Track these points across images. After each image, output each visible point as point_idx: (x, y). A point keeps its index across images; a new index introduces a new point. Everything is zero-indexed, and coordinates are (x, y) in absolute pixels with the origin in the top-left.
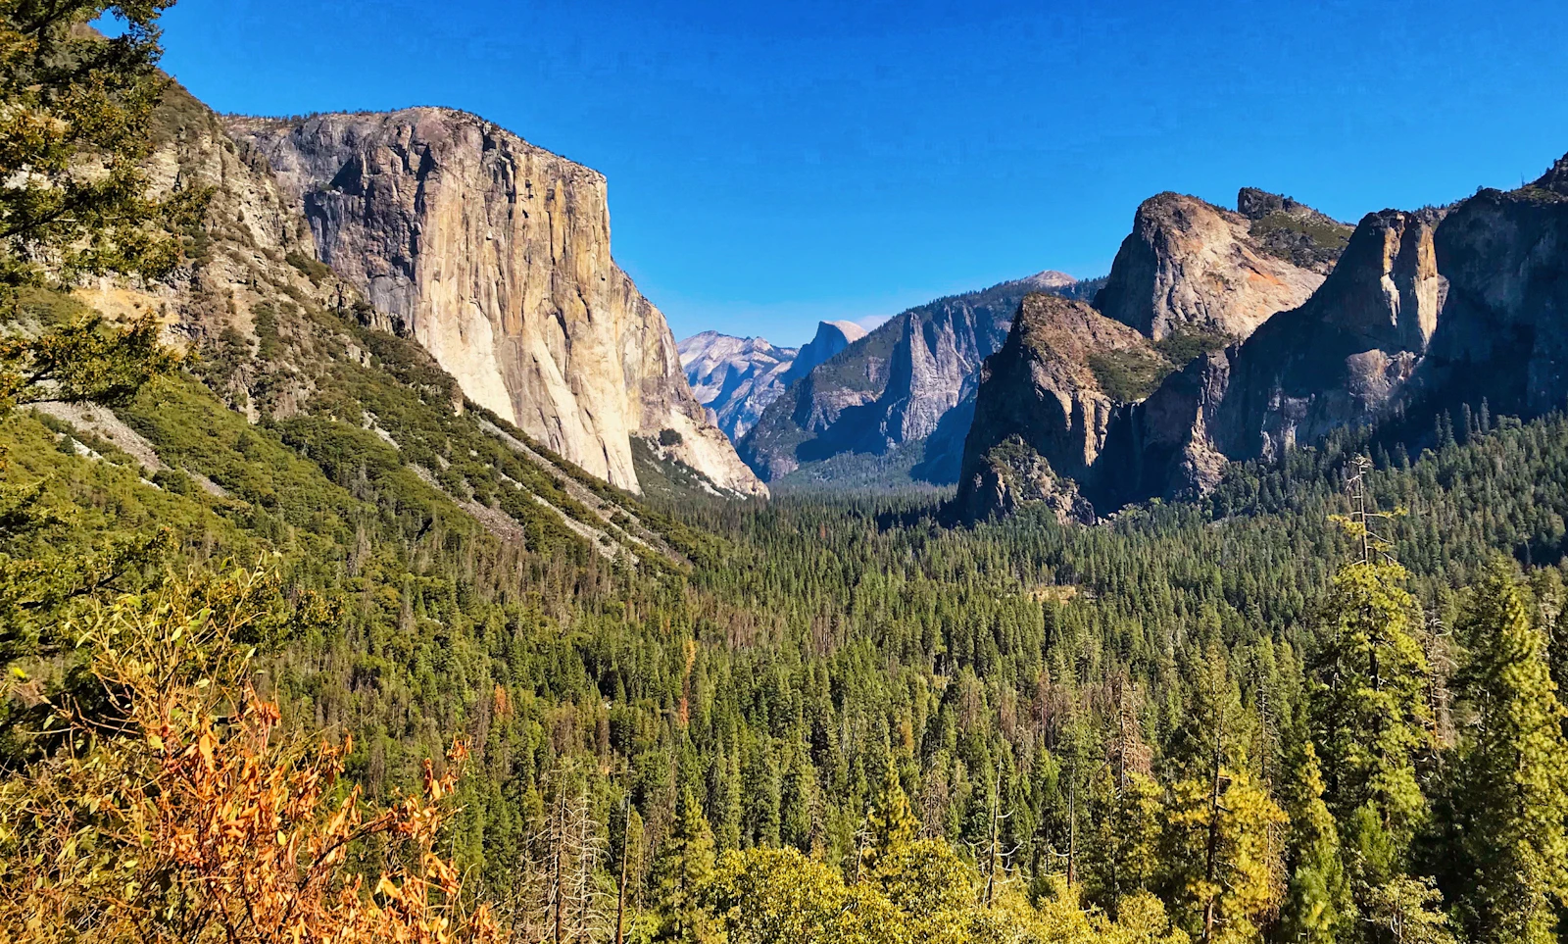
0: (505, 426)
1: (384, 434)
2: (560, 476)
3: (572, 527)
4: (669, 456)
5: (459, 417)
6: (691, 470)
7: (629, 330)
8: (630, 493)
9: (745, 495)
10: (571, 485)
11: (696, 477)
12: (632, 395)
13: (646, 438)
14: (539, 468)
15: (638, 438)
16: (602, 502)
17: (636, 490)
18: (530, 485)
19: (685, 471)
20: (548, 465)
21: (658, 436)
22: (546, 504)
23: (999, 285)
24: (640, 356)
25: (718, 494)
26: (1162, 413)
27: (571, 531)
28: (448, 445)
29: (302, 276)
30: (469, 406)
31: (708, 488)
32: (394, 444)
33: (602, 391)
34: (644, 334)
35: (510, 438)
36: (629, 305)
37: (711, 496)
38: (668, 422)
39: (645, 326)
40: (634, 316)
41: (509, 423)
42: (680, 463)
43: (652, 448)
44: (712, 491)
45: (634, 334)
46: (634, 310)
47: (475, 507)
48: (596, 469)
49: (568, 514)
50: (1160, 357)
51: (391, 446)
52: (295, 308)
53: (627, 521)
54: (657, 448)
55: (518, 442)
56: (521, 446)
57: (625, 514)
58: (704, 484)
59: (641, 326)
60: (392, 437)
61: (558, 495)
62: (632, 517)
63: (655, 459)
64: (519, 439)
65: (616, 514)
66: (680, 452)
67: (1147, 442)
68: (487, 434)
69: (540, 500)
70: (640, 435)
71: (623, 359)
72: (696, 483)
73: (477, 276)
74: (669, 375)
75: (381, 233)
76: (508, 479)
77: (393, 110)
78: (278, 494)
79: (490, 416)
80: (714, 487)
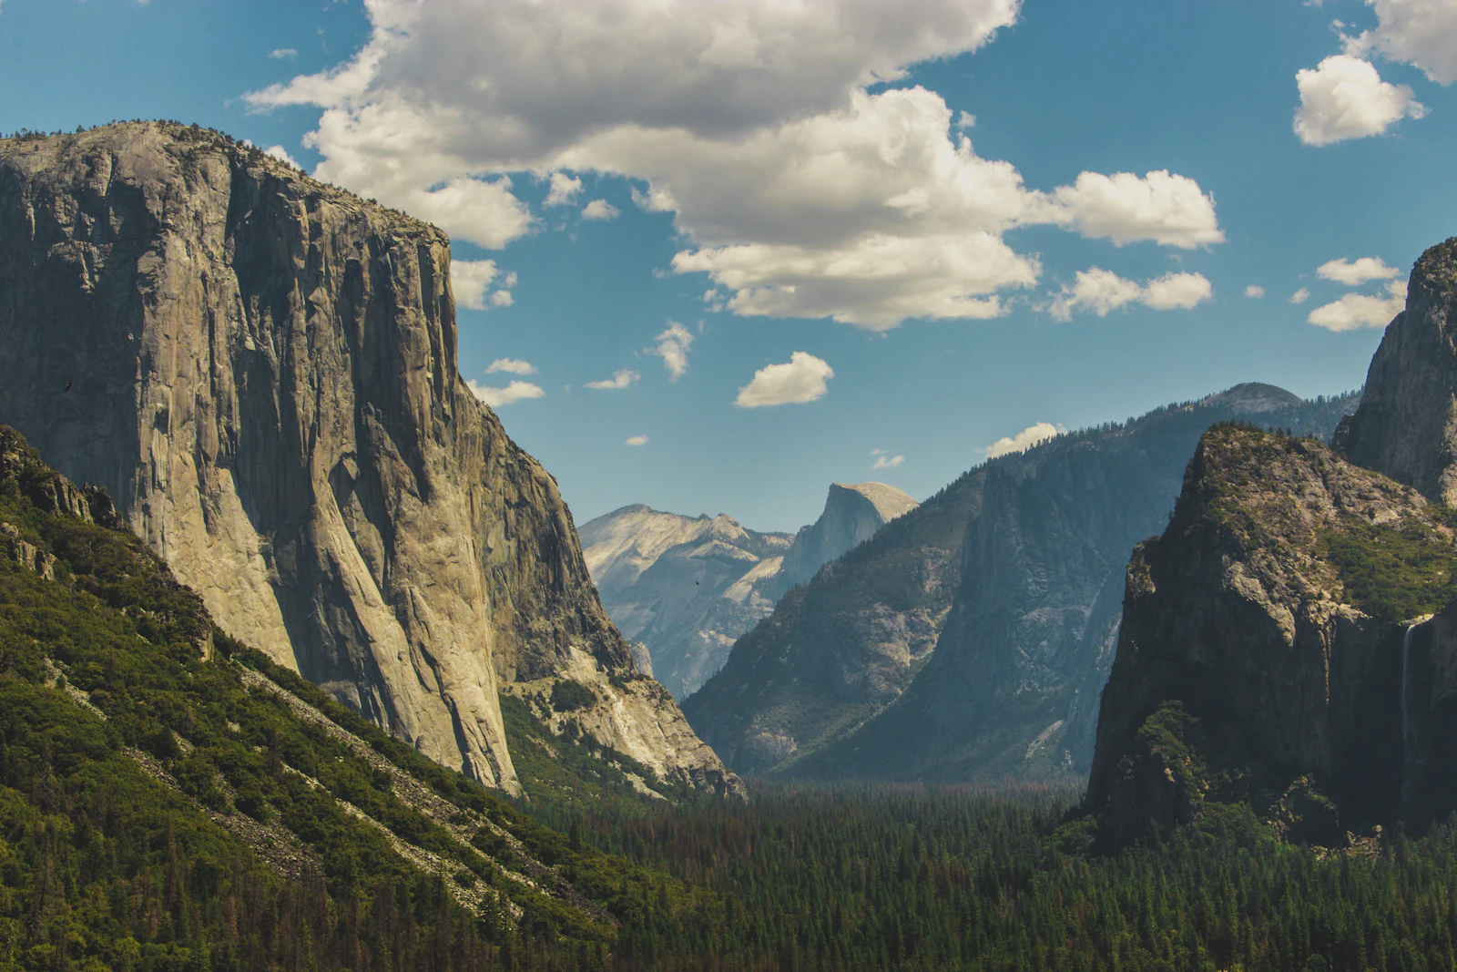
1: (82, 696)
2: (383, 765)
3: (404, 854)
4: (570, 728)
5: (208, 664)
6: (610, 753)
7: (492, 505)
8: (503, 796)
10: (401, 780)
11: (617, 765)
13: (529, 697)
14: (349, 752)
15: (514, 698)
16: (456, 811)
17: (512, 787)
18: (332, 783)
19: (598, 755)
20: (362, 747)
21: (547, 694)
22: (360, 816)
24: (515, 552)
25: (656, 795)
27: (405, 861)
28: (190, 713)
30: (225, 645)
31: (638, 783)
32: (99, 713)
33: (450, 616)
35: (296, 700)
37: (644, 798)
38: (565, 667)
42: (590, 741)
43: (539, 714)
44: (647, 791)
45: (503, 514)
47: (238, 821)
48: (442, 753)
49: (398, 833)
51: (93, 715)
54: (549, 716)
55: (309, 708)
56: (315, 715)
57: (497, 832)
58: (632, 777)
60: (94, 700)
61: (379, 799)
62: (508, 837)
63: (546, 734)
64: (310, 702)
65: (480, 831)
66: (589, 721)
68: (258, 694)
69: (349, 808)
70: (517, 693)
71: (486, 557)
72: (616, 775)
75: (66, 346)
76: (294, 772)
77: (80, 130)
80: (648, 782)
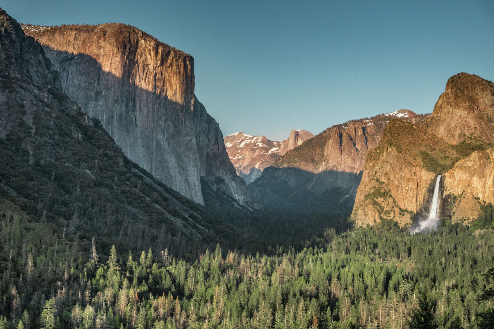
0: (143, 171)
1: (89, 172)
2: (167, 195)
3: (171, 219)
4: (219, 189)
5: (122, 166)
6: (229, 196)
7: (202, 130)
8: (199, 205)
9: (253, 209)
10: (171, 199)
11: (230, 199)
12: (202, 160)
13: (208, 180)
14: (158, 192)
15: (204, 180)
16: (185, 208)
17: (202, 203)
18: (152, 199)
19: (225, 196)
20: (161, 190)
21: (214, 180)
22: (159, 207)
23: (379, 116)
24: (207, 142)
25: (240, 208)
26: (453, 180)
28: (116, 178)
29: (55, 99)
30: (126, 161)
31: (236, 204)
32: (93, 177)
33: (189, 158)
34: (209, 132)
35: (145, 176)
36: (202, 118)
37: (237, 209)
38: (218, 173)
39: (209, 128)
40: (204, 123)
41: (145, 170)
42: (224, 193)
43: (211, 185)
44: (238, 206)
45: (204, 132)
46: (205, 121)
47: (127, 207)
49: (169, 213)
50: (455, 153)
51: (91, 177)
52: (51, 113)
53: (196, 217)
54: (213, 185)
55: (148, 179)
56: (149, 180)
57: (195, 214)
58: (234, 203)
59: (208, 128)
60: (92, 173)
61: (164, 203)
62: (199, 216)
63: (212, 190)
64: (149, 177)
65: (191, 214)
66: (223, 187)
67: (445, 194)
68: (135, 175)
69: (157, 205)
70: (206, 179)
71: (199, 143)
73: (134, 102)
74: (220, 152)
75: (92, 81)
76: (143, 195)
77: (99, 24)
78: (40, 196)
79: (136, 166)
80: (239, 204)
